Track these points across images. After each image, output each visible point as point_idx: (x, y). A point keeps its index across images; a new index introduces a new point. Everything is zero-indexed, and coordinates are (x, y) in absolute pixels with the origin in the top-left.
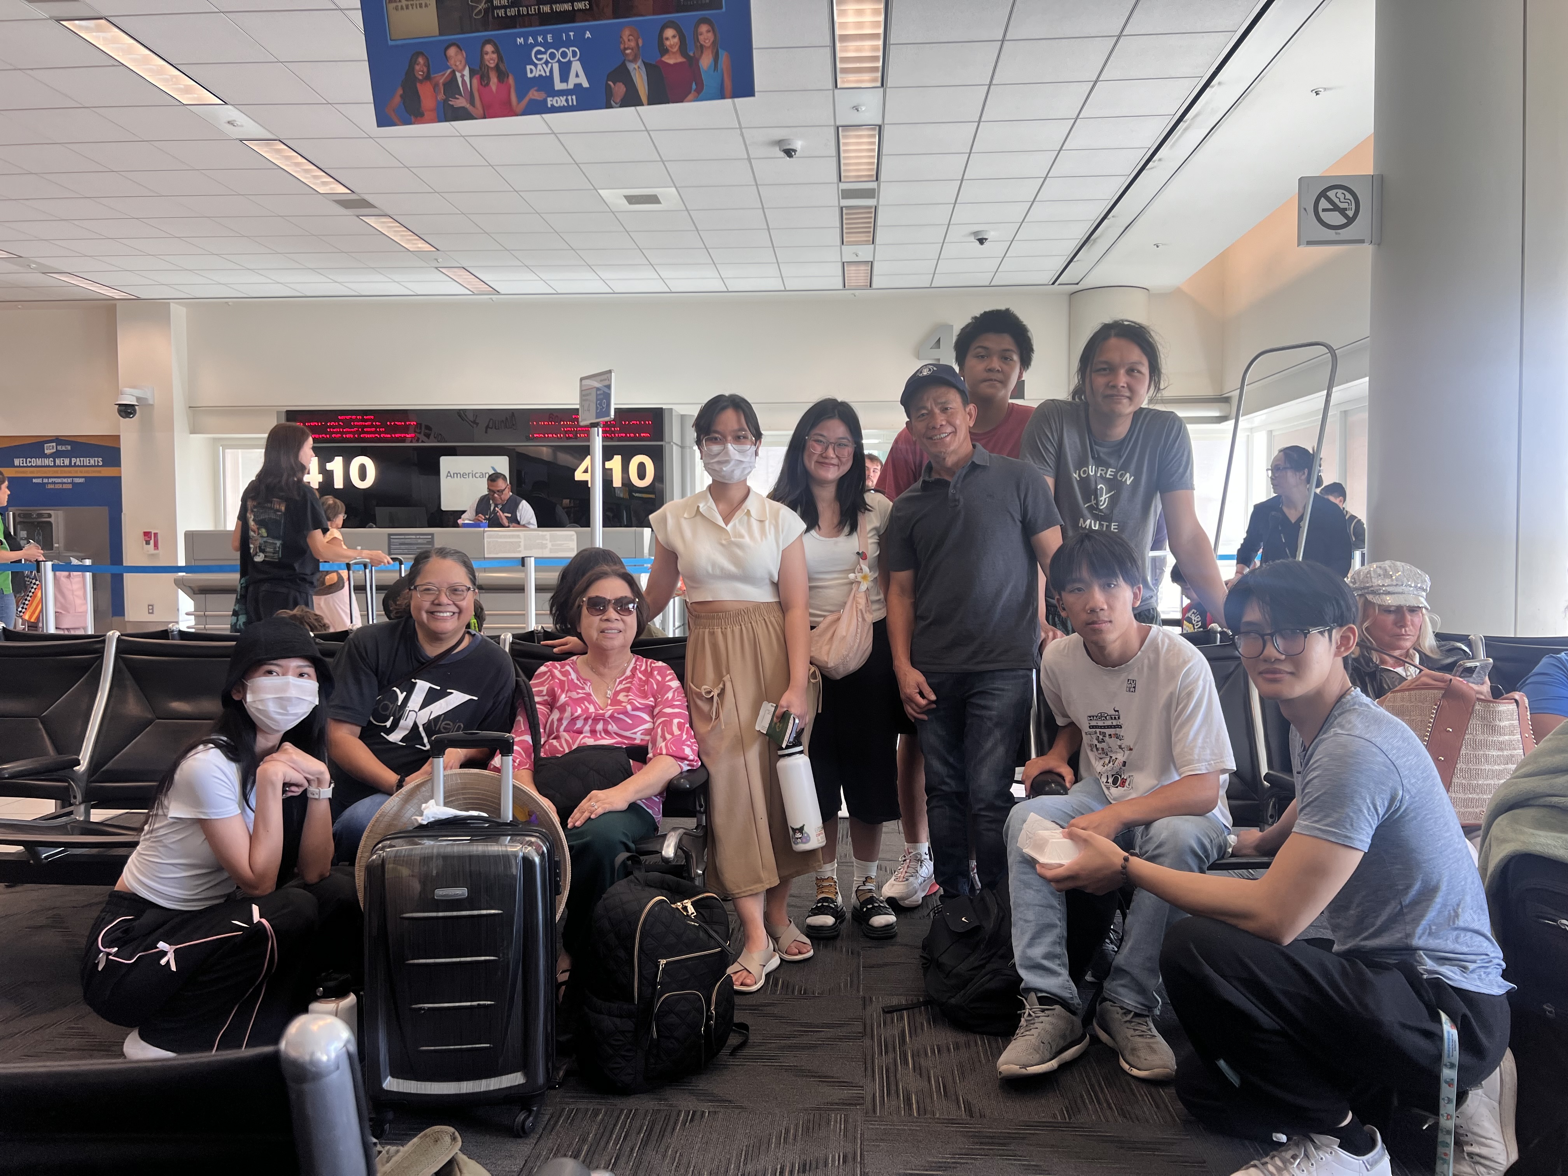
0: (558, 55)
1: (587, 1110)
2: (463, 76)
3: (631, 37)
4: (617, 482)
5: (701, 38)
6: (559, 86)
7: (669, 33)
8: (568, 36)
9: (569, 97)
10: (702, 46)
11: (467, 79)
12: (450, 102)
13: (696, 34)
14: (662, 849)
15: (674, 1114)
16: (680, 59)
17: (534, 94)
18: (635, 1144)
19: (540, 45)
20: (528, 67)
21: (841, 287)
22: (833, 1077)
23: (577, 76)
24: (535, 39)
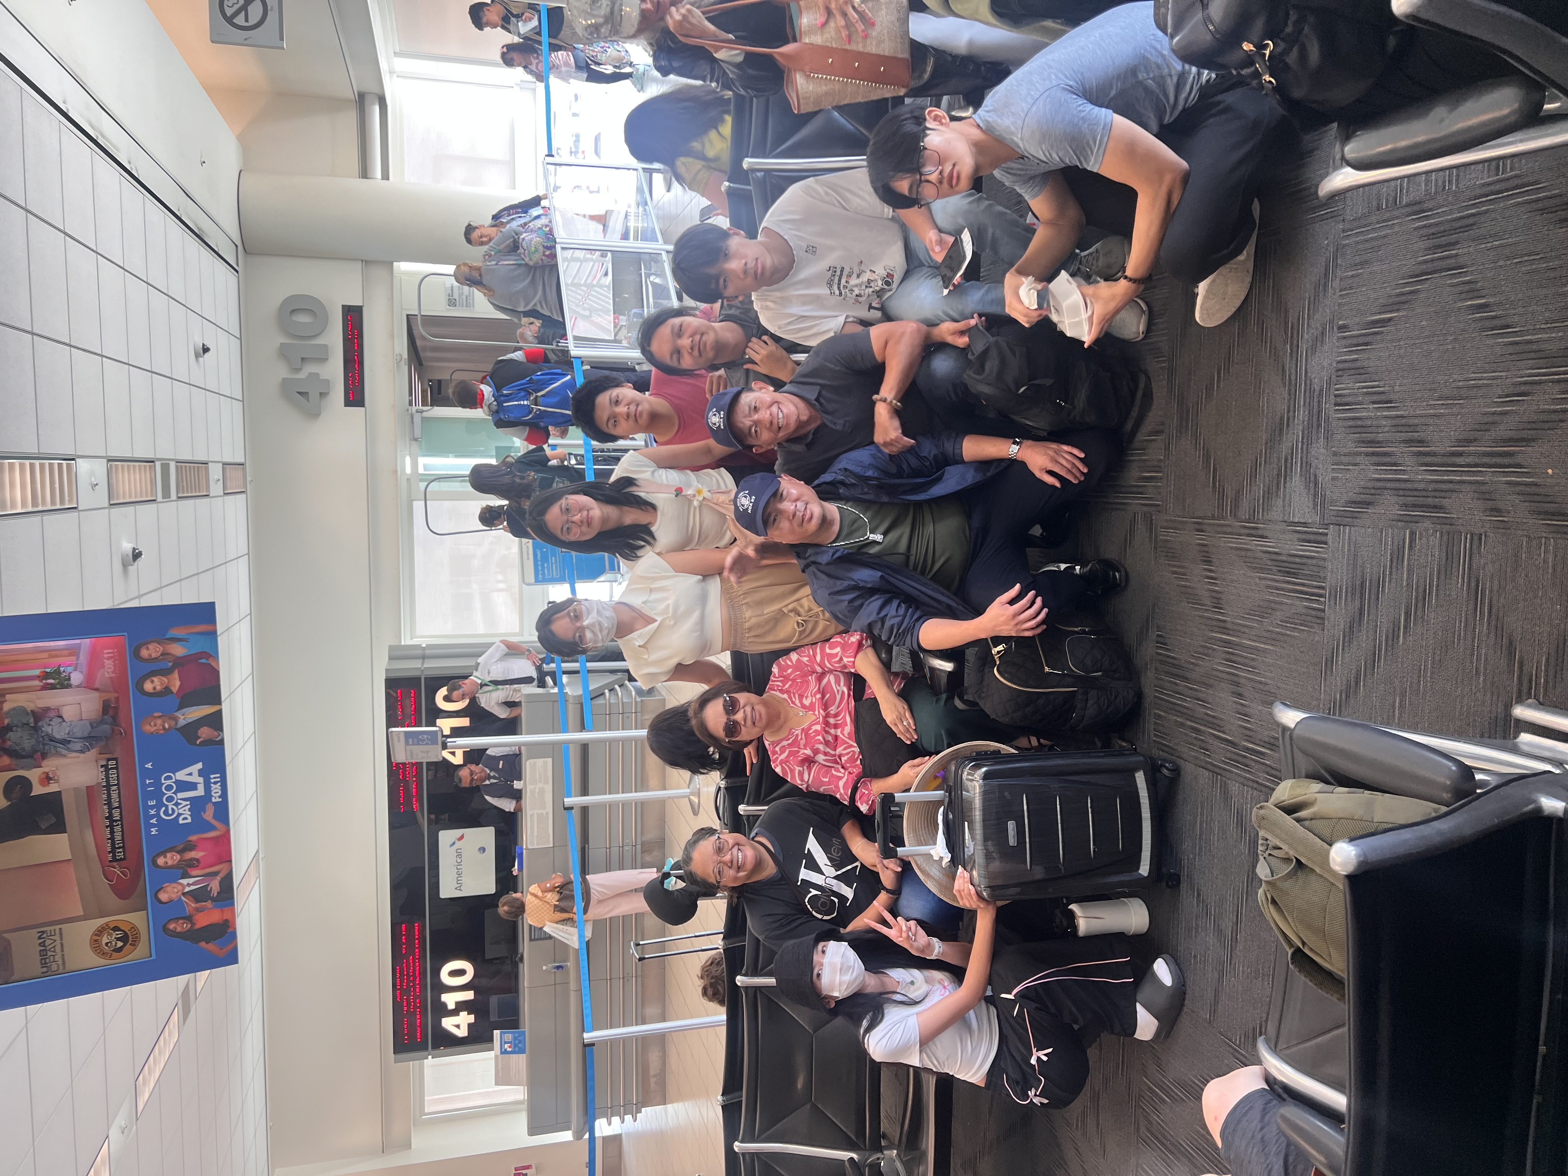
0: (169, 794)
1: (1155, 723)
2: (189, 885)
3: (152, 724)
4: (465, 722)
5: (154, 656)
6: (200, 792)
7: (148, 686)
8: (150, 785)
9: (212, 781)
10: (162, 655)
11: (191, 880)
12: (215, 895)
13: (151, 660)
14: (945, 671)
15: (1160, 657)
16: (176, 675)
17: (208, 815)
18: (1186, 686)
19: (158, 811)
20: (181, 822)
21: (243, 496)
22: (1126, 536)
23: (190, 774)
24: (153, 816)
